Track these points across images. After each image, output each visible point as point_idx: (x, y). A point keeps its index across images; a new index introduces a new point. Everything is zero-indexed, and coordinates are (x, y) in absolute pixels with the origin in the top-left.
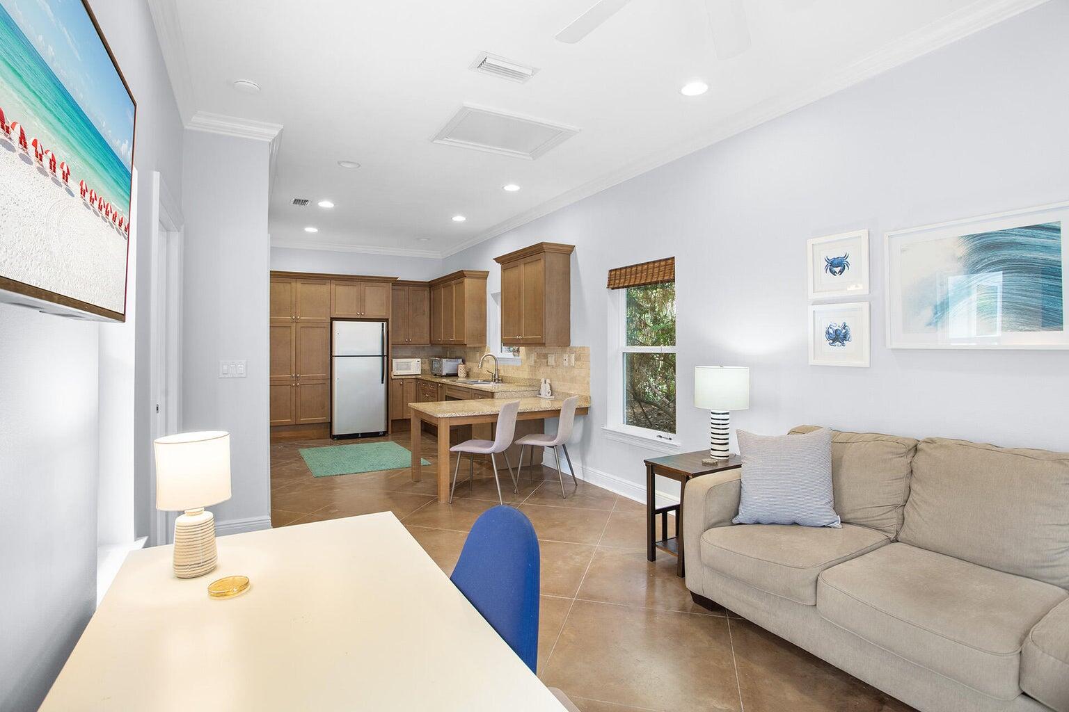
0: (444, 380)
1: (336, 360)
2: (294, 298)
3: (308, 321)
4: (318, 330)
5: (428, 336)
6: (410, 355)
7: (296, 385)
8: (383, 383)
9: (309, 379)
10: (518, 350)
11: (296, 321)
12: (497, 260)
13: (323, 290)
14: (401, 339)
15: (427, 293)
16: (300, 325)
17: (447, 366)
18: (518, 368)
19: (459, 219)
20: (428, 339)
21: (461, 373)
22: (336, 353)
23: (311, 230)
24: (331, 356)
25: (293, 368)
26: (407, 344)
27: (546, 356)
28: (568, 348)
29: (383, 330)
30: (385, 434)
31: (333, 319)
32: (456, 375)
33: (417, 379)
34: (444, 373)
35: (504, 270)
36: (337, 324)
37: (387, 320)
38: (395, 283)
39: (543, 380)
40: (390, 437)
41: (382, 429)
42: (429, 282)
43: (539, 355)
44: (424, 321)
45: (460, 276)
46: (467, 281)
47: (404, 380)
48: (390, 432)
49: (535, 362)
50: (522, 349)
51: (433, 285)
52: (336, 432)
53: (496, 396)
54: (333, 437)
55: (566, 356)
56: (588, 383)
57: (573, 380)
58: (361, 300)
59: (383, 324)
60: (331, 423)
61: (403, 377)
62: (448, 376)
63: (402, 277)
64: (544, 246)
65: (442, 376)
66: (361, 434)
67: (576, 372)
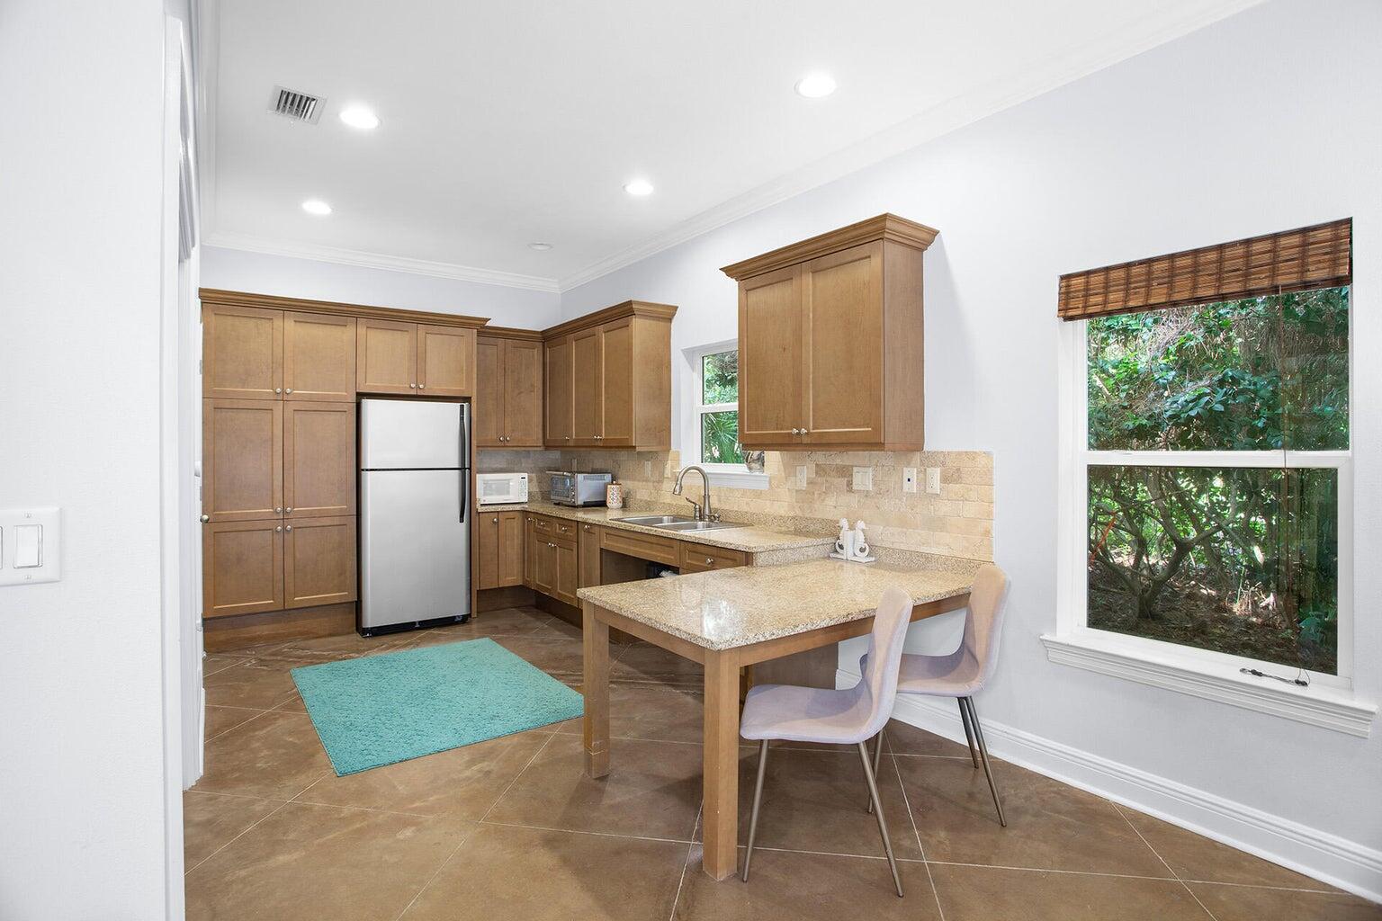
0: (580, 515)
1: (368, 478)
2: (278, 351)
3: (310, 399)
4: (333, 416)
5: (541, 432)
6: (504, 465)
7: (284, 528)
8: (462, 521)
9: (311, 516)
10: (761, 460)
11: (283, 398)
12: (729, 271)
13: (341, 336)
14: (492, 435)
15: (536, 354)
16: (291, 406)
17: (585, 488)
18: (758, 494)
19: (640, 188)
20: (541, 436)
21: (614, 500)
22: (368, 462)
23: (317, 207)
24: (359, 470)
25: (278, 495)
26: (502, 445)
27: (845, 472)
28: (917, 456)
29: (462, 419)
30: (465, 620)
31: (361, 396)
32: (602, 504)
33: (525, 513)
34: (580, 501)
35: (745, 291)
36: (369, 406)
37: (468, 399)
38: (484, 331)
39: (844, 523)
40: (474, 626)
41: (460, 609)
42: (543, 332)
43: (820, 470)
44: (533, 403)
45: (622, 313)
46: (637, 324)
47: (500, 515)
48: (474, 615)
49: (810, 483)
50: (773, 457)
51: (550, 338)
52: (370, 621)
53: (760, 559)
54: (363, 632)
55: (911, 472)
56: (987, 533)
57: (937, 524)
58: (419, 360)
59: (462, 407)
60: (358, 605)
61: (500, 508)
62: (587, 505)
63: (497, 321)
64: (889, 224)
65: (574, 507)
66: (420, 622)
67: (944, 508)
